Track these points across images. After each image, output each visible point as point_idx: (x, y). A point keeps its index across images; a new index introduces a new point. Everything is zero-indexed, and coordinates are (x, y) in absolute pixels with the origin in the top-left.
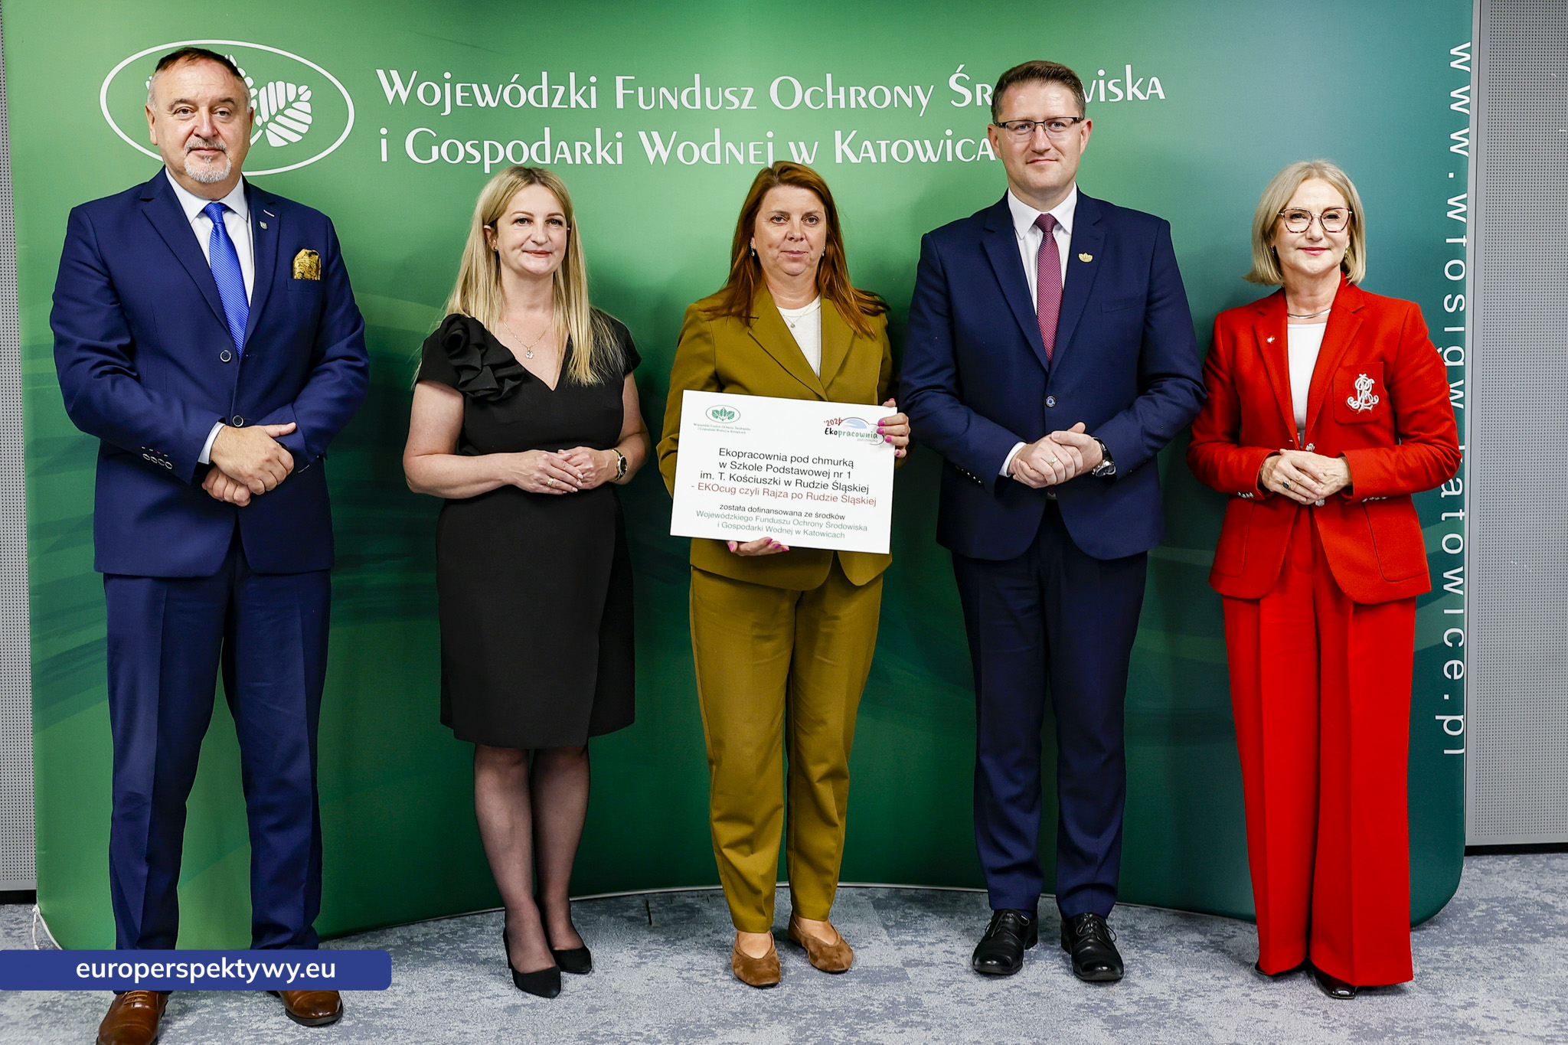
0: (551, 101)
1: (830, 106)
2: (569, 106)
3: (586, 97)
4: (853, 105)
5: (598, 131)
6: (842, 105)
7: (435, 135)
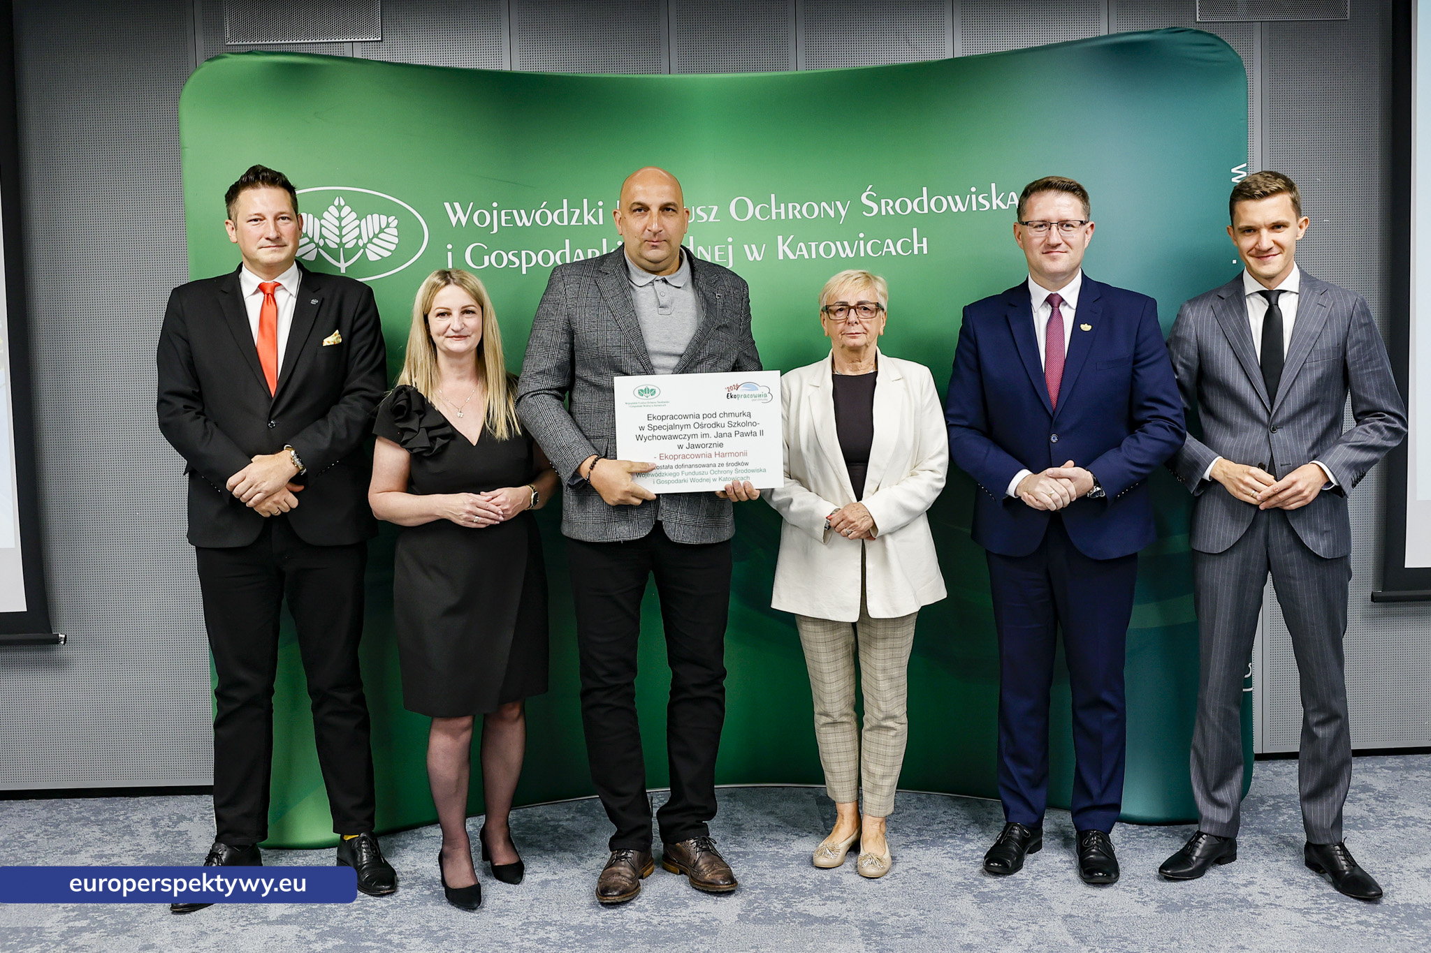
0: (570, 221)
1: (774, 217)
2: (583, 223)
3: (596, 216)
4: (791, 217)
5: (604, 241)
6: (783, 217)
7: (486, 248)
